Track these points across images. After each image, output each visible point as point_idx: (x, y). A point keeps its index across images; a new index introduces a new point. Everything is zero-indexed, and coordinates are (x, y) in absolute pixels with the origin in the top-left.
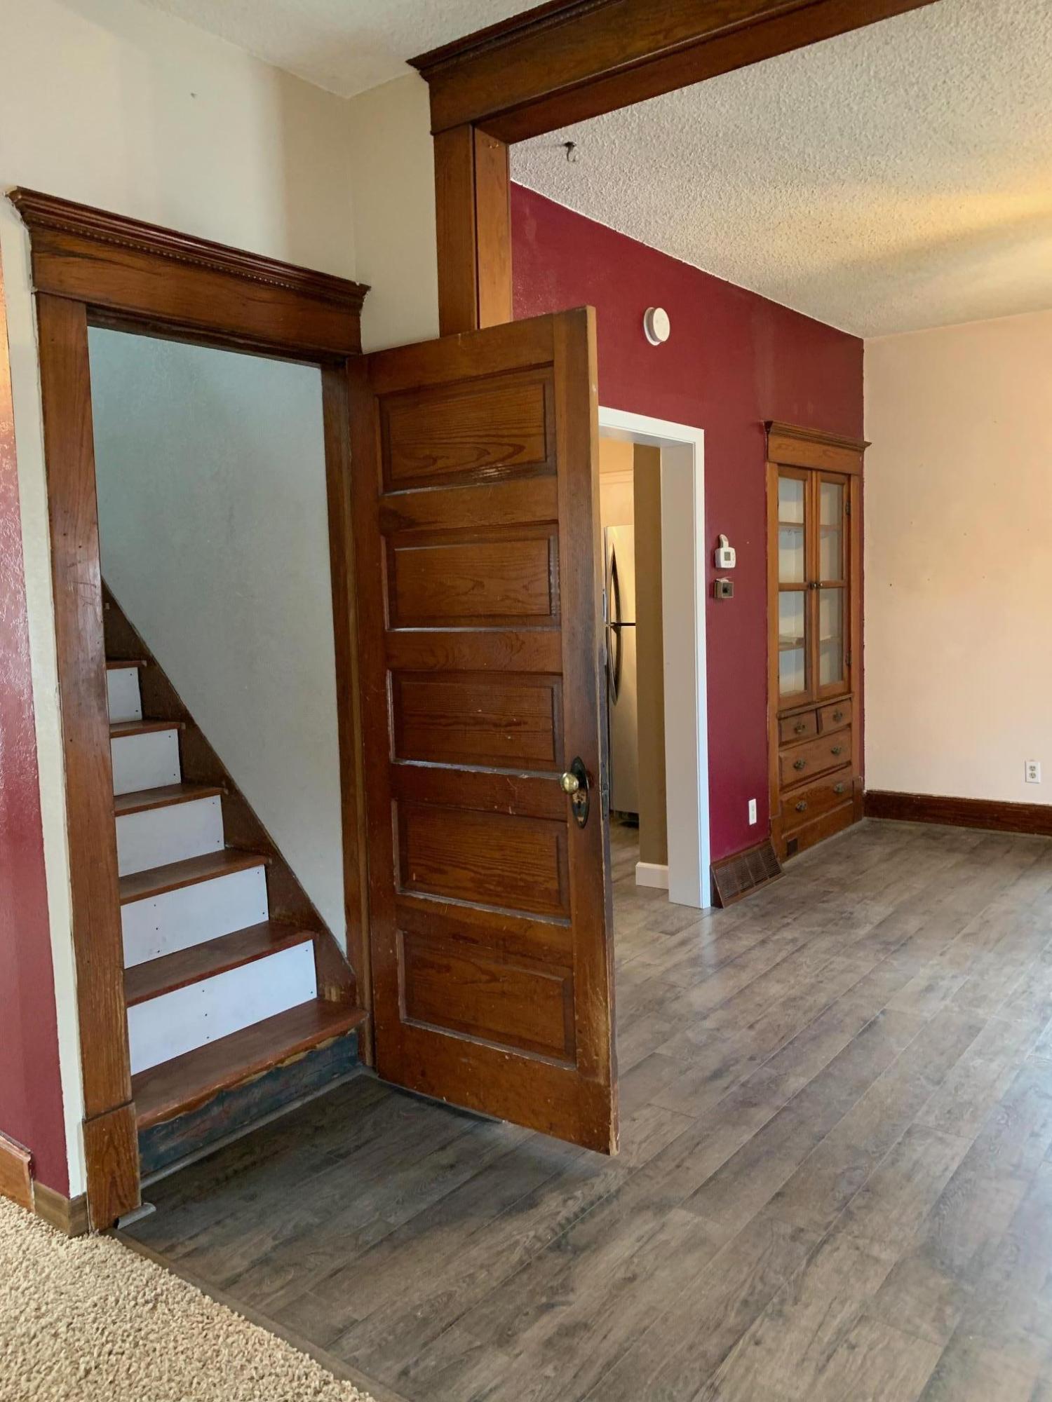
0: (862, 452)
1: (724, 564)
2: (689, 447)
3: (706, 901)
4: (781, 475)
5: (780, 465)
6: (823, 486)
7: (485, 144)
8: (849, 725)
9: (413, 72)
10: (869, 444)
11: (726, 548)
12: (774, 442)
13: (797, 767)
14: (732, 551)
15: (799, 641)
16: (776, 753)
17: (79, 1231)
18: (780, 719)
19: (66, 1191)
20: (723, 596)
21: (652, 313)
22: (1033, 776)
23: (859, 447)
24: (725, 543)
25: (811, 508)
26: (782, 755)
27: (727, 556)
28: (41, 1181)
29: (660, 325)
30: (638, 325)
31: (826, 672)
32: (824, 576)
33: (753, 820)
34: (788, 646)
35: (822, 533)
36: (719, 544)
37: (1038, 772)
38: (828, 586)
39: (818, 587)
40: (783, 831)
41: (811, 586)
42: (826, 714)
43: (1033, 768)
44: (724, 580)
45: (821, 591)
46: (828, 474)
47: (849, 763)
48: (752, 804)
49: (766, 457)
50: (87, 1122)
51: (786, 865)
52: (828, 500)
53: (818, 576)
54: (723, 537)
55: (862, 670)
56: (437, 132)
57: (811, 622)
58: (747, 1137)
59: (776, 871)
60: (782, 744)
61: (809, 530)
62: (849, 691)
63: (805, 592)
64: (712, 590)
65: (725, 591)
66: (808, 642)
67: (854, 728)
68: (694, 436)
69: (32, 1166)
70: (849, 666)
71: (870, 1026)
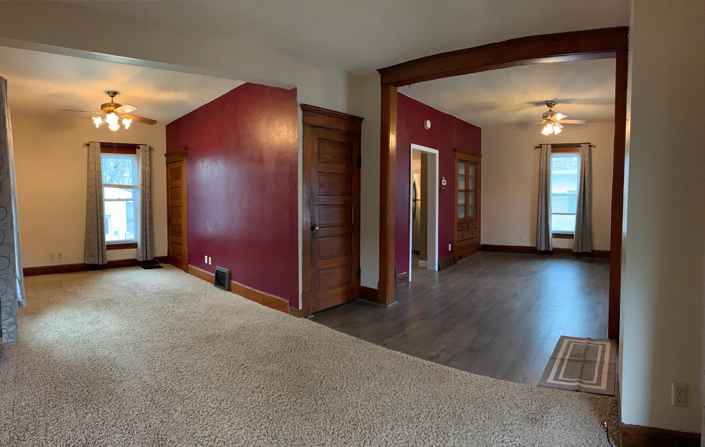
0: (480, 157)
1: (443, 184)
2: (434, 155)
3: (437, 269)
4: (459, 162)
5: (459, 159)
6: (470, 165)
7: (392, 88)
8: (477, 227)
9: (377, 72)
10: (482, 155)
11: (444, 180)
12: (457, 153)
13: (462, 237)
14: (445, 181)
15: (463, 205)
16: (456, 233)
17: (300, 317)
18: (458, 224)
19: (298, 308)
20: (443, 192)
21: (426, 121)
22: (521, 239)
23: (480, 156)
24: (444, 179)
25: (467, 171)
26: (458, 233)
27: (444, 182)
28: (292, 306)
29: (428, 124)
30: (423, 124)
31: (470, 213)
32: (470, 188)
33: (450, 249)
34: (461, 206)
35: (470, 178)
36: (442, 179)
37: (523, 238)
38: (471, 191)
39: (469, 191)
40: (458, 253)
41: (466, 191)
42: (470, 224)
43: (521, 237)
44: (443, 188)
45: (469, 192)
46: (472, 163)
47: (476, 237)
48: (450, 245)
49: (455, 157)
50: (303, 293)
51: (458, 262)
52: (471, 169)
53: (468, 188)
54: (443, 177)
55: (480, 213)
56: (382, 85)
57: (466, 200)
58: (443, 309)
59: (455, 263)
60: (458, 231)
61: (466, 176)
62: (477, 218)
63: (465, 192)
64: (440, 190)
65: (443, 191)
66: (466, 205)
67: (478, 228)
68: (436, 152)
69: (290, 303)
70: (477, 212)
71: (473, 290)
